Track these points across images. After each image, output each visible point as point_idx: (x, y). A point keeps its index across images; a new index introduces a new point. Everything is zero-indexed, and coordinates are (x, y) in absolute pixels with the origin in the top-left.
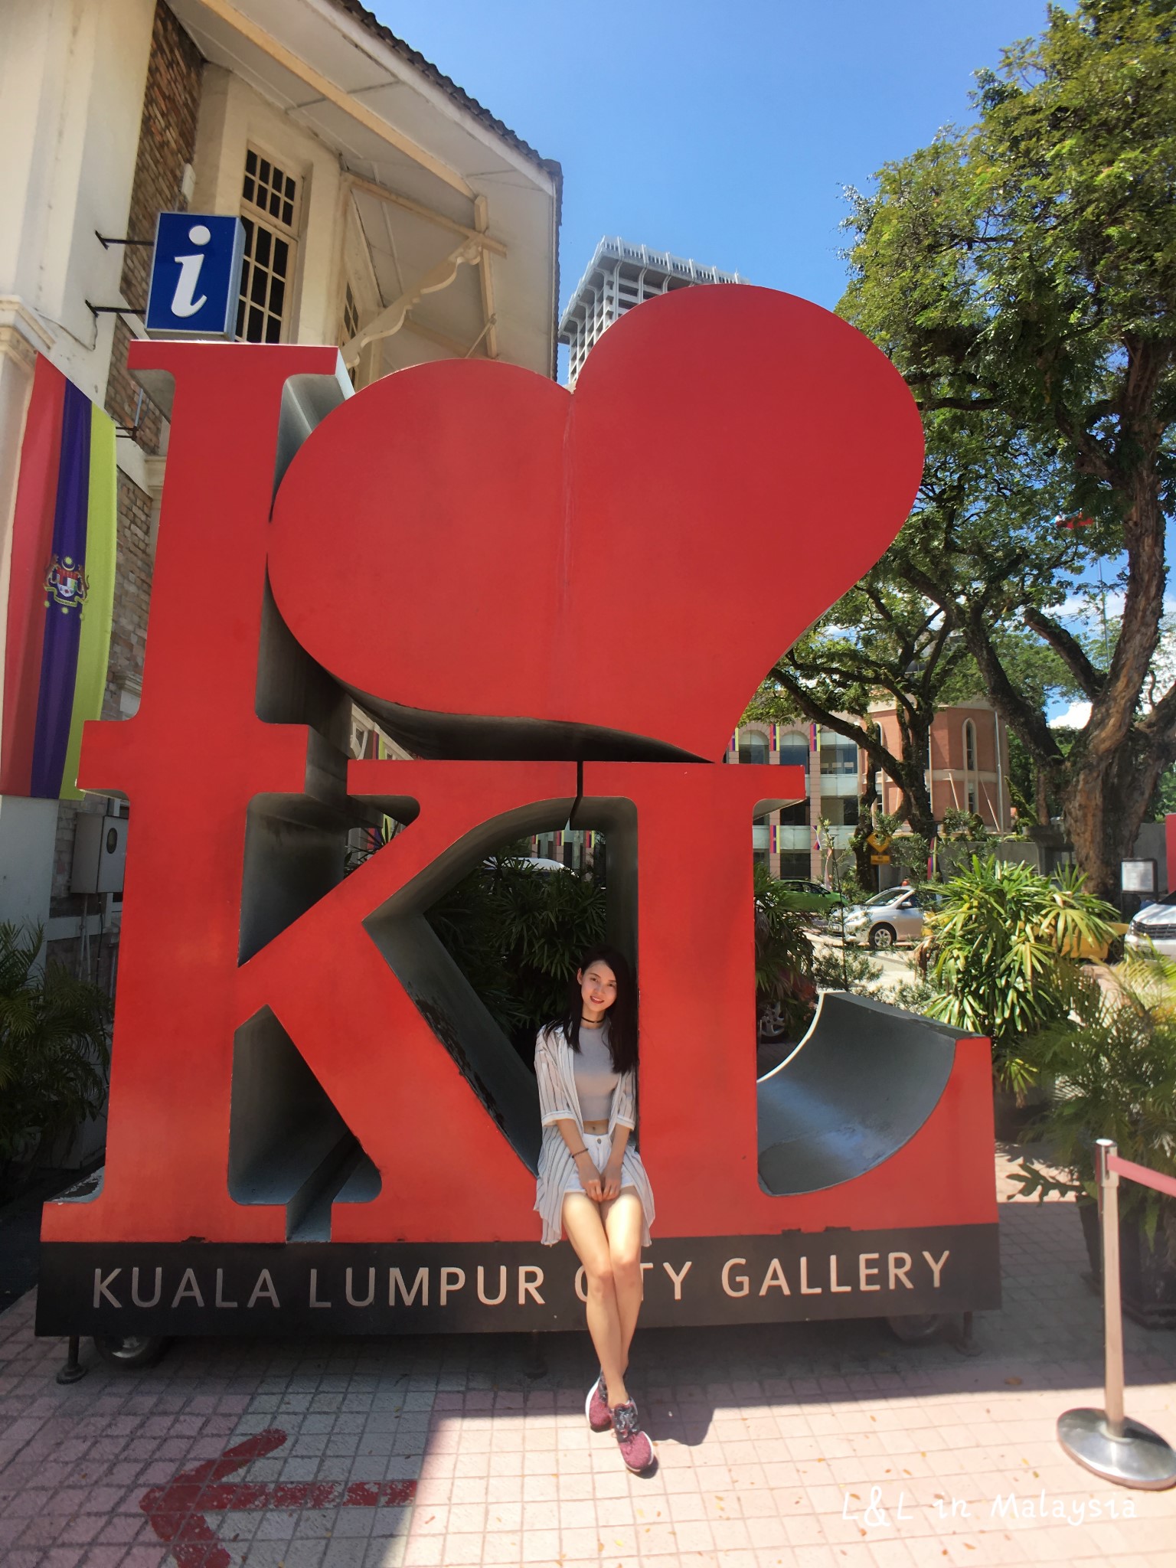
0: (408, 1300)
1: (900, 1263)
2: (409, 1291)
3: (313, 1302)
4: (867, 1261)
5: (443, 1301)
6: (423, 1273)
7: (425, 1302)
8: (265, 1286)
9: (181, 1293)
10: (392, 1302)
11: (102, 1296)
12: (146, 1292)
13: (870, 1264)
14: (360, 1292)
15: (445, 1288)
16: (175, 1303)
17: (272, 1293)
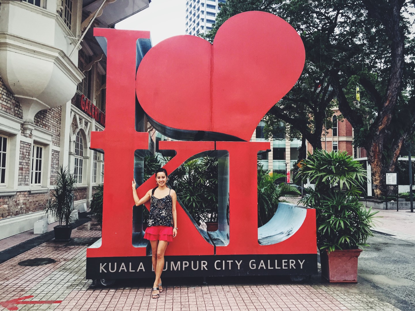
3: (153, 270)
14: (164, 268)
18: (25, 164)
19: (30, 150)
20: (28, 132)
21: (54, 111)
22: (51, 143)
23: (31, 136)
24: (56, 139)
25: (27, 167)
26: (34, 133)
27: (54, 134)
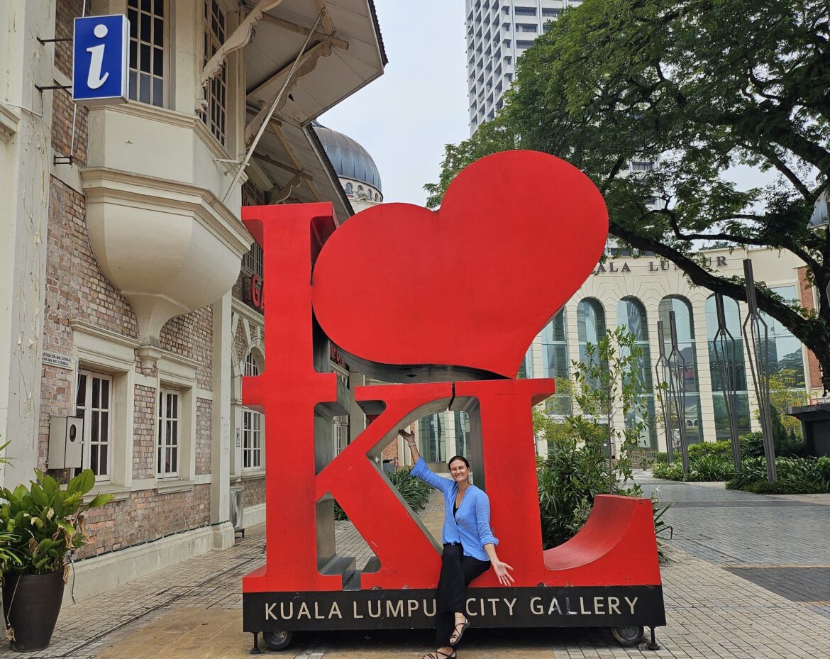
0: (395, 615)
1: (613, 602)
2: (395, 610)
3: (356, 616)
4: (598, 600)
5: (410, 615)
6: (401, 603)
7: (402, 616)
8: (335, 610)
9: (301, 613)
10: (388, 616)
11: (269, 614)
12: (287, 614)
13: (599, 602)
14: (375, 612)
15: (410, 609)
16: (299, 617)
17: (338, 612)
18: (145, 432)
19: (154, 403)
20: (149, 365)
21: (198, 316)
22: (194, 384)
23: (154, 372)
24: (203, 375)
25: (148, 438)
26: (162, 365)
27: (200, 365)
